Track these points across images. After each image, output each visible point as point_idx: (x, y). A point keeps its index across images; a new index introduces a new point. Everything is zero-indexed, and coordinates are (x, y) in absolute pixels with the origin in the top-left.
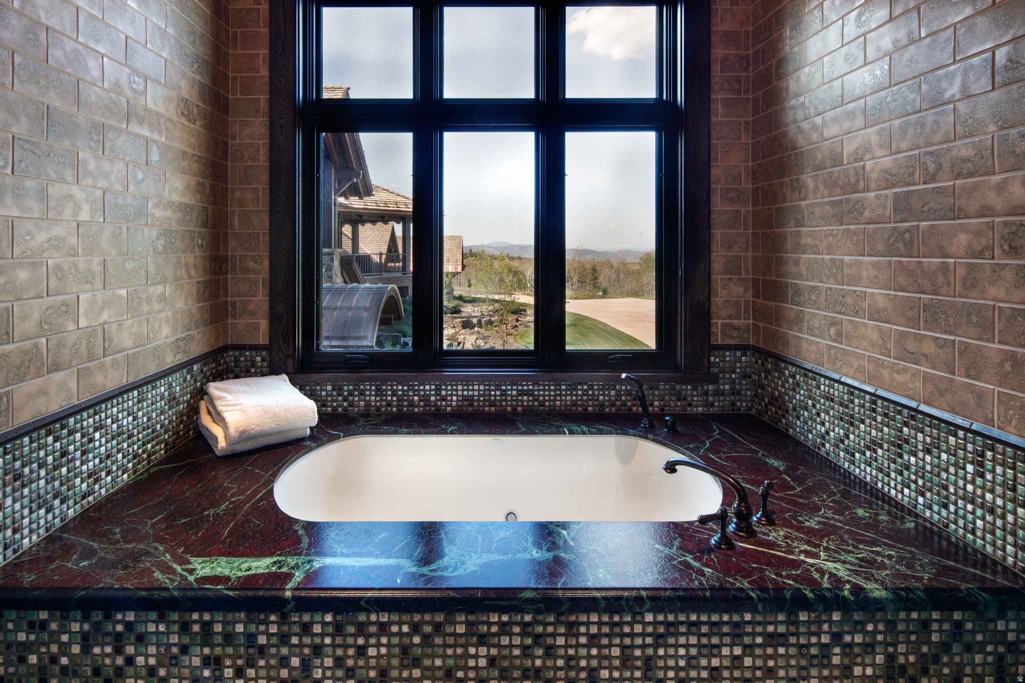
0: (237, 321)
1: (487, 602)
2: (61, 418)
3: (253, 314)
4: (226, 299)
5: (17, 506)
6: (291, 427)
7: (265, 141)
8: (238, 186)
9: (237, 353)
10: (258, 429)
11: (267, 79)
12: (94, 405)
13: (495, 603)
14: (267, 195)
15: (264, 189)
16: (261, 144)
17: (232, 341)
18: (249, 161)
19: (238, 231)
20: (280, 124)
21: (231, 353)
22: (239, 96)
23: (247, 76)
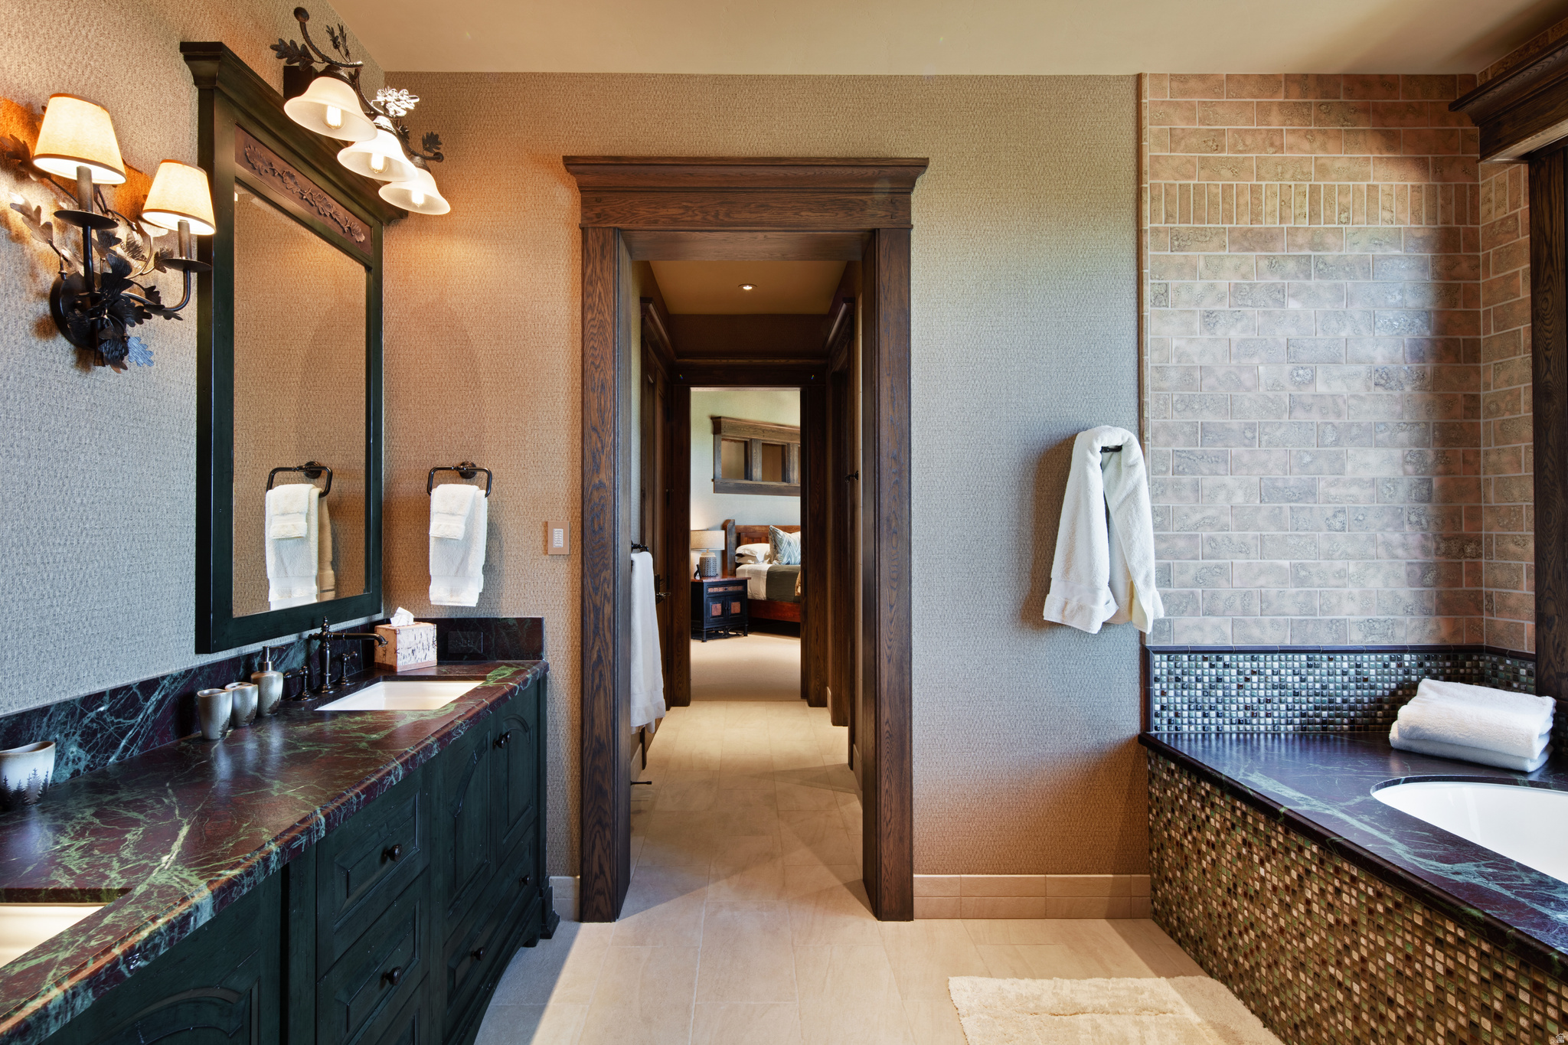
0: (1495, 618)
1: (1428, 896)
2: (1220, 652)
3: (1515, 612)
4: (1478, 588)
5: (1178, 700)
6: (1488, 746)
7: (1527, 385)
8: (1493, 447)
9: (1495, 659)
10: (1436, 732)
11: (1529, 302)
12: (1253, 652)
13: (1435, 900)
14: (1531, 456)
15: (1526, 448)
16: (1522, 389)
17: (1488, 642)
18: (1507, 413)
19: (1493, 504)
20: (1546, 358)
21: (1488, 658)
22: (1493, 333)
23: (1503, 306)
